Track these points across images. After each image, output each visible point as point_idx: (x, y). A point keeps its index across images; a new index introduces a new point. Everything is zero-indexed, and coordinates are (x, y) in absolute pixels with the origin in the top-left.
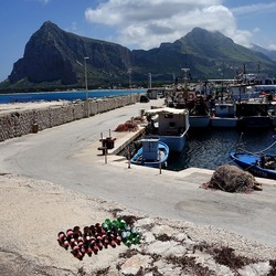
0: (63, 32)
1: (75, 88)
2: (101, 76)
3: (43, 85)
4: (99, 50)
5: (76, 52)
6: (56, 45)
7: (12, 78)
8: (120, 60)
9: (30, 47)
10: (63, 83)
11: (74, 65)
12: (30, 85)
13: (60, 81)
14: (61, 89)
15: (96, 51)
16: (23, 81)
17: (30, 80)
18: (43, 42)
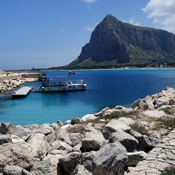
0: (120, 23)
2: (150, 57)
3: (103, 63)
4: (148, 36)
5: (130, 38)
6: (114, 32)
7: (81, 58)
9: (95, 34)
10: (118, 62)
11: (128, 48)
12: (93, 63)
13: (116, 60)
14: (116, 67)
15: (146, 36)
16: (88, 60)
17: (93, 59)
18: (104, 31)
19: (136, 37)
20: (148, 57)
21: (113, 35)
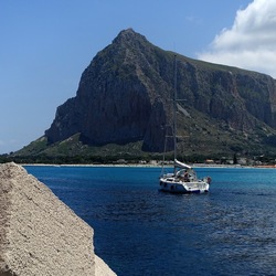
0: (156, 51)
1: (157, 159)
2: (226, 138)
4: (224, 85)
5: (178, 88)
6: (139, 73)
7: (52, 135)
8: (267, 106)
9: (92, 76)
10: (145, 148)
12: (83, 149)
13: (140, 143)
15: (219, 87)
16: (71, 142)
17: (84, 139)
18: (114, 68)
19: (194, 88)
20: (222, 139)
21: (135, 80)
